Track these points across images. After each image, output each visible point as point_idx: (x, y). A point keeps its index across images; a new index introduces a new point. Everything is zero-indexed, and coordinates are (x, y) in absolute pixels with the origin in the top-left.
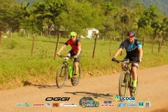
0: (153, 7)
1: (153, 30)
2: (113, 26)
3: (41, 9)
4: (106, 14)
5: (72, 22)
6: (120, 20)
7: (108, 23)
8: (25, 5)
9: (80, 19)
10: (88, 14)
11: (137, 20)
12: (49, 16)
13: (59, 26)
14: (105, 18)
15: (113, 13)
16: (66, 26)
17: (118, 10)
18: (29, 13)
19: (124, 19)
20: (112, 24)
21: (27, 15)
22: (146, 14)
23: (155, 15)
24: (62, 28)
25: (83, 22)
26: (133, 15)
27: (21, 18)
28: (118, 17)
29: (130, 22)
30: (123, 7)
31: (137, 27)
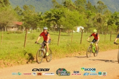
0: (117, 13)
1: (117, 26)
2: (92, 25)
3: (49, 15)
4: (88, 17)
5: (67, 23)
6: (96, 21)
7: (89, 23)
8: (40, 13)
9: (72, 21)
10: (77, 18)
11: (107, 21)
12: (54, 20)
13: (60, 25)
14: (88, 20)
15: (92, 17)
16: (64, 26)
17: (95, 15)
18: (42, 18)
19: (99, 20)
20: (91, 23)
21: (41, 19)
22: (112, 17)
23: (118, 18)
24: (62, 27)
25: (74, 22)
26: (104, 18)
27: (38, 21)
28: (95, 19)
29: (103, 22)
30: (98, 13)
31: (107, 25)
